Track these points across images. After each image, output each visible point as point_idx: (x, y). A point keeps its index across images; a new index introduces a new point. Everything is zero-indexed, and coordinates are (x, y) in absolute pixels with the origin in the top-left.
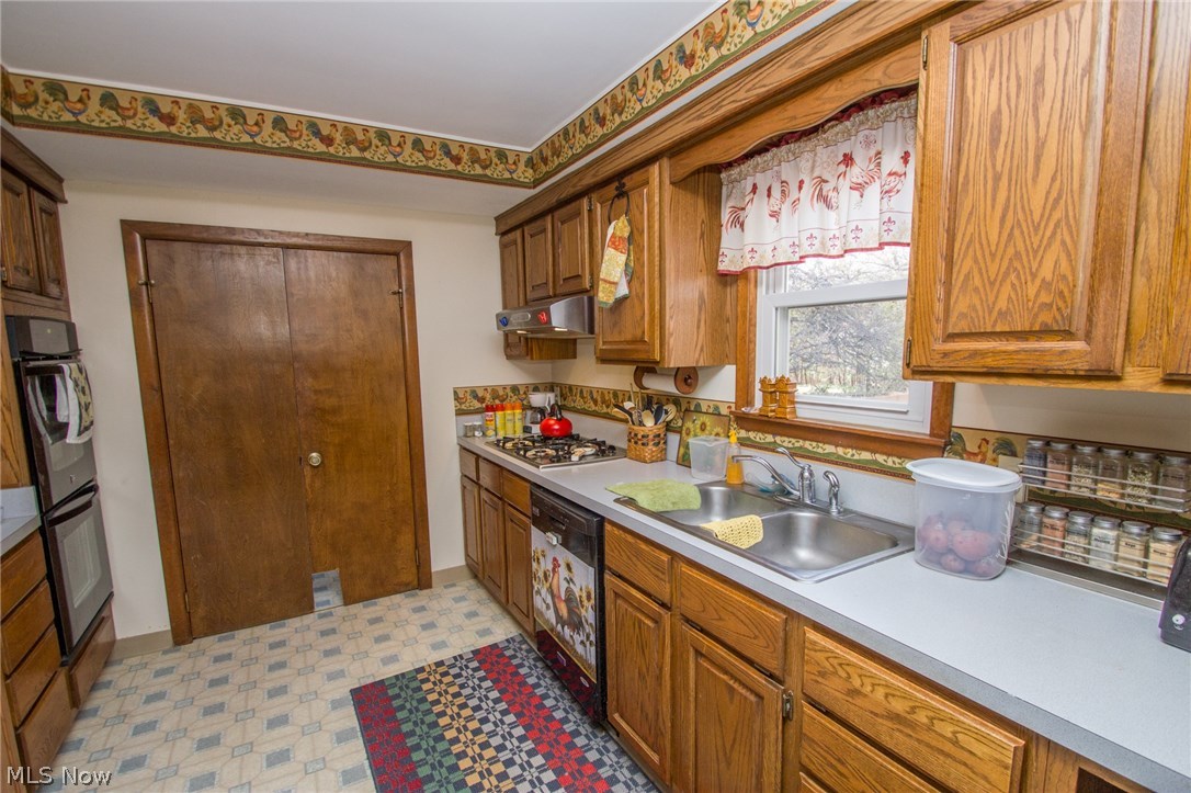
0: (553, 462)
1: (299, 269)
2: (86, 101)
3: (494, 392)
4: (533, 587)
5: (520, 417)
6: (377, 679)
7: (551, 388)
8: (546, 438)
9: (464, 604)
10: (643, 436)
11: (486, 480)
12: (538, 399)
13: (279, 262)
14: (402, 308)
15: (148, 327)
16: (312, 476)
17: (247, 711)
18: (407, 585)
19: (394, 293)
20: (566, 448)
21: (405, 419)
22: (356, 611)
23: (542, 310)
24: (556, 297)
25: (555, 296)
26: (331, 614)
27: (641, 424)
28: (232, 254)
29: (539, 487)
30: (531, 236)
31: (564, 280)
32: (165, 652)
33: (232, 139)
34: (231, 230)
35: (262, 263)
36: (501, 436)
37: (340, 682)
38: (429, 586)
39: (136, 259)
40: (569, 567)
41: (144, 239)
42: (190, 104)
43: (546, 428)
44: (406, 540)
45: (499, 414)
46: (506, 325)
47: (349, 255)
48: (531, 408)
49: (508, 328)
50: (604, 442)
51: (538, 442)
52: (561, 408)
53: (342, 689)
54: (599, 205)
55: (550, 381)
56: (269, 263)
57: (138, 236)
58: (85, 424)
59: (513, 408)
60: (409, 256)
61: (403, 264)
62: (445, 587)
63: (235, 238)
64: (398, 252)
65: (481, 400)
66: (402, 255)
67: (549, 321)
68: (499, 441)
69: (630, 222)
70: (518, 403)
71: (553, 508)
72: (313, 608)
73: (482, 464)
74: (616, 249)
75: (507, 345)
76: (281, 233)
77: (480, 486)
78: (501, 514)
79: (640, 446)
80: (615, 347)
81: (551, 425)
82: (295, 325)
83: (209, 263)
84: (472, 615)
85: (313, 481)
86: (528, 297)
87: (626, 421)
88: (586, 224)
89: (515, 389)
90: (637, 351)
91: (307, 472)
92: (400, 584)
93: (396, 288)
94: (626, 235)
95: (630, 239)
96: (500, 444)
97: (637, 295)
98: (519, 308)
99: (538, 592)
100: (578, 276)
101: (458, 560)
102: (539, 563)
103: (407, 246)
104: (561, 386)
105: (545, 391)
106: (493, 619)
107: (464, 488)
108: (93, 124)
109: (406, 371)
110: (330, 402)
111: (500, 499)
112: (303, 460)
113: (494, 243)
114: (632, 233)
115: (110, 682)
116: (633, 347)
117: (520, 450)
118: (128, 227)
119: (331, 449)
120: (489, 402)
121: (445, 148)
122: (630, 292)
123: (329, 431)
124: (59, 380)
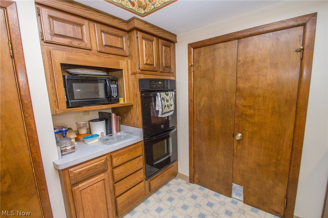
14: (301, 59)
15: (192, 80)
18: (277, 213)
21: (292, 127)
22: (246, 209)
26: (237, 203)
32: (187, 183)
39: (191, 57)
41: (194, 49)
44: (280, 191)
56: (232, 48)
61: (307, 30)
64: (305, 22)
66: (307, 24)
72: (231, 195)
85: (237, 146)
91: (235, 142)
92: (273, 210)
93: (299, 47)
103: (313, 16)
110: (250, 112)
112: (234, 135)
115: (170, 184)
118: (190, 46)
119: (247, 134)
123: (247, 125)
124: (157, 98)
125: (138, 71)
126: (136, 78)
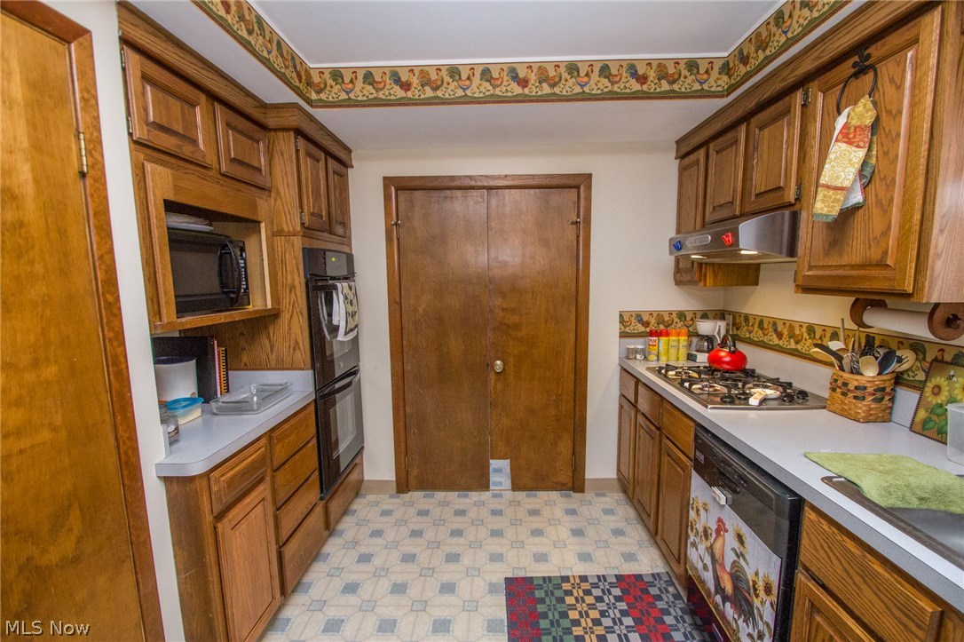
0: (725, 403)
1: (498, 206)
2: (354, 81)
3: (660, 318)
4: (687, 537)
5: (685, 344)
6: (528, 575)
7: (721, 315)
8: (713, 370)
9: (612, 518)
10: (856, 388)
11: (644, 405)
12: (705, 327)
13: (484, 202)
14: (578, 236)
15: (396, 257)
16: (496, 380)
17: (429, 569)
18: (563, 485)
19: (573, 223)
20: (740, 385)
21: (573, 338)
22: (520, 498)
23: (727, 231)
24: (745, 215)
25: (742, 215)
26: (501, 496)
27: (855, 371)
28: (452, 198)
29: (707, 431)
30: (717, 152)
31: (757, 195)
32: (391, 497)
33: (450, 95)
34: (452, 178)
35: (472, 203)
36: (663, 363)
37: (498, 566)
38: (582, 490)
39: (391, 206)
40: (740, 538)
41: (397, 190)
42: (422, 70)
43: (714, 359)
44: (565, 446)
45: (663, 339)
46: (679, 249)
47: (538, 190)
48: (697, 335)
49: (682, 253)
50: (790, 385)
51: (706, 374)
52: (735, 338)
53: (499, 573)
54: (820, 95)
55: (721, 308)
56: (476, 203)
57: (393, 188)
58: (350, 327)
59: (679, 335)
60: (589, 188)
61: (582, 196)
62: (597, 495)
63: (454, 184)
64: (579, 185)
65: (646, 324)
66: (582, 187)
67: (736, 243)
68: (661, 368)
69: (875, 104)
70: (684, 330)
71: (724, 461)
72: (489, 487)
73: (641, 389)
74: (850, 143)
75: (678, 270)
76: (487, 177)
77: (637, 410)
78: (657, 444)
79: (849, 399)
80: (828, 273)
81: (722, 357)
82: (492, 255)
83: (437, 205)
84: (618, 532)
85: (496, 385)
86: (707, 220)
87: (831, 365)
88: (798, 123)
89: (681, 315)
90: (870, 279)
91: (492, 376)
92: (557, 483)
93: (575, 219)
94: (868, 121)
95: (875, 127)
96: (662, 372)
97: (879, 202)
98: (695, 230)
99: (694, 545)
100: (779, 188)
101: (610, 473)
102: (698, 514)
103: (588, 178)
104: (734, 314)
105: (715, 318)
106: (639, 544)
107: (621, 407)
108: (358, 98)
109: (577, 294)
110: (513, 319)
111: (658, 429)
112: (490, 366)
113: (673, 166)
114: (877, 119)
115: (355, 511)
116: (862, 272)
117: (683, 382)
118: (388, 181)
119: (511, 359)
120: (655, 327)
121: (632, 70)
122: (865, 200)
123: (511, 343)
124: (334, 295)
125: (299, 228)
126: (293, 245)
